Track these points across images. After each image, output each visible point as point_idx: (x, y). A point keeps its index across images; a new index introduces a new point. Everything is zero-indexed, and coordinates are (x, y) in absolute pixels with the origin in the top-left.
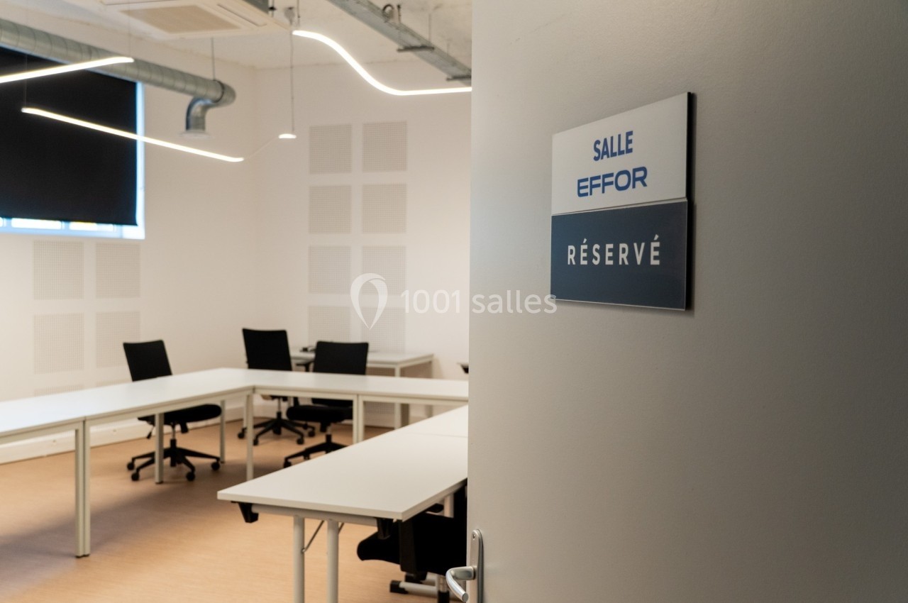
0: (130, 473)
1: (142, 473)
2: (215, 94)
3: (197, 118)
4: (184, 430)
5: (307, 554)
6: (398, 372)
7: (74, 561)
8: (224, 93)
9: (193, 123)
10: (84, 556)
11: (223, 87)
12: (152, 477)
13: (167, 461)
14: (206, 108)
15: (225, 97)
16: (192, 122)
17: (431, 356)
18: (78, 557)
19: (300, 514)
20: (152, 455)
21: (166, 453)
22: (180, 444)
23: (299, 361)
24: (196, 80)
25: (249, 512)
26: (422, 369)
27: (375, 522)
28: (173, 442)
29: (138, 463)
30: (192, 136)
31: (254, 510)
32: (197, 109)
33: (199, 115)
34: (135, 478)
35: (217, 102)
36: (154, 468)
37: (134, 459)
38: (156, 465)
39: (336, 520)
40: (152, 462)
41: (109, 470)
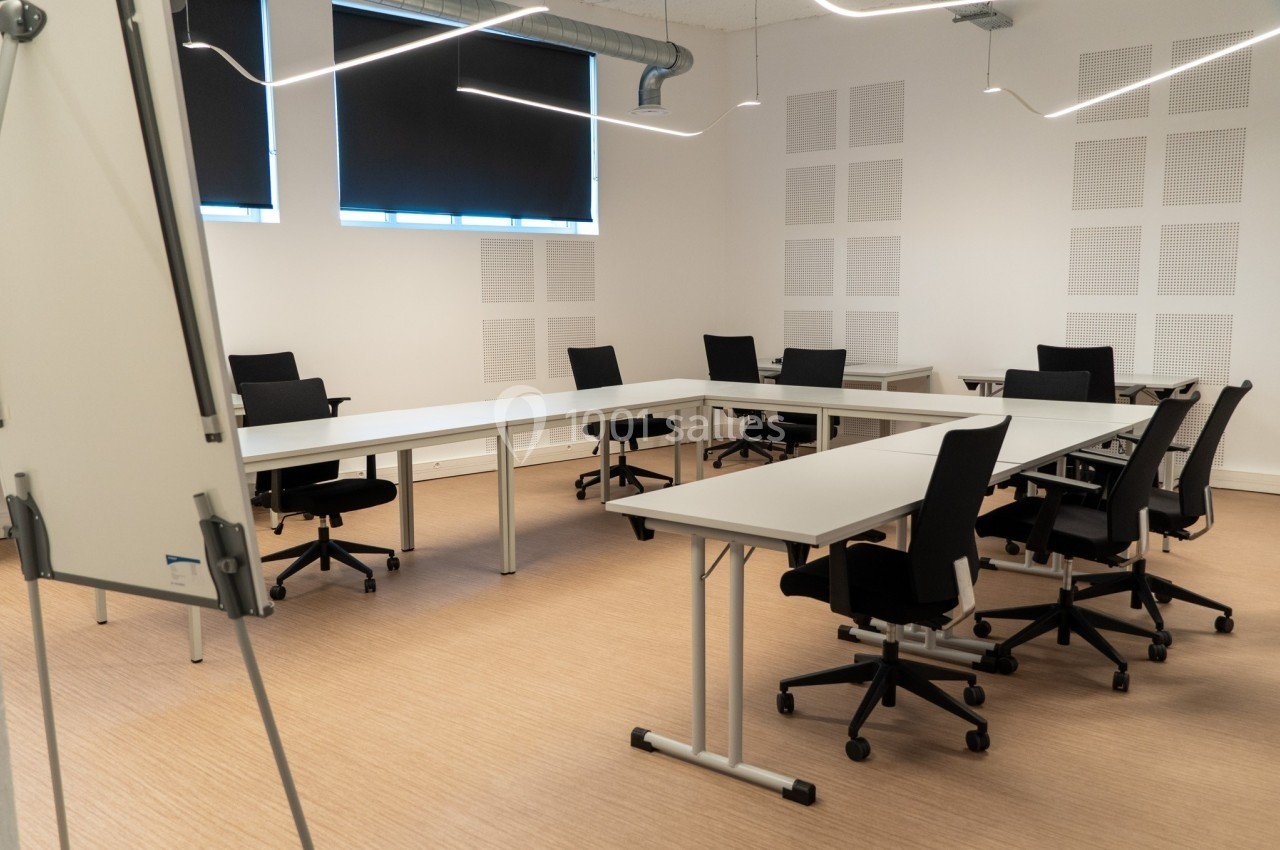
0: (575, 491)
1: (588, 491)
2: (667, 59)
3: (651, 90)
4: (634, 446)
5: (707, 580)
6: (884, 385)
7: (499, 577)
8: (677, 58)
9: (648, 97)
10: (509, 573)
11: (677, 49)
12: (598, 496)
13: (616, 480)
14: (661, 78)
15: (679, 63)
16: (645, 97)
17: (930, 369)
18: (503, 574)
19: (699, 534)
20: (597, 473)
21: (614, 472)
22: (629, 462)
23: (767, 374)
24: (645, 43)
25: (642, 528)
26: (920, 382)
27: (785, 547)
28: (622, 459)
29: (586, 480)
30: (644, 112)
31: (648, 526)
32: (651, 80)
33: (653, 87)
34: (581, 496)
35: (673, 69)
36: (599, 488)
37: (582, 476)
38: (602, 484)
39: (741, 542)
40: (597, 481)
41: (556, 487)
